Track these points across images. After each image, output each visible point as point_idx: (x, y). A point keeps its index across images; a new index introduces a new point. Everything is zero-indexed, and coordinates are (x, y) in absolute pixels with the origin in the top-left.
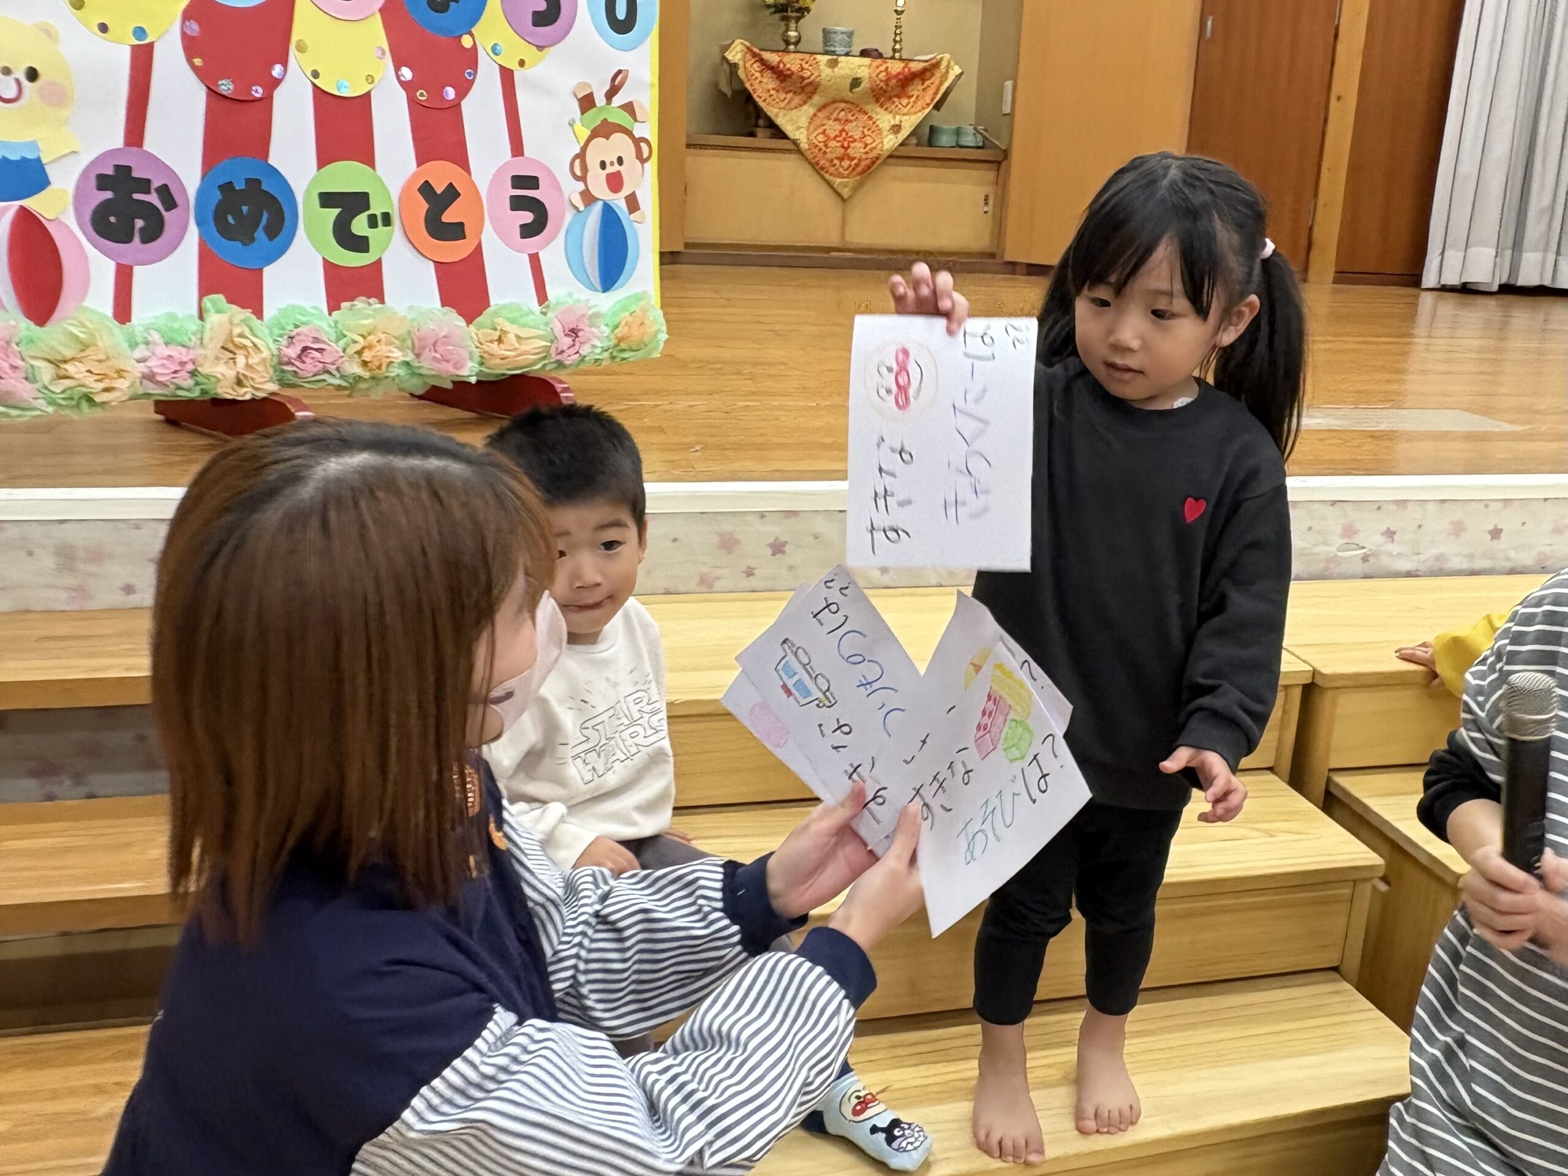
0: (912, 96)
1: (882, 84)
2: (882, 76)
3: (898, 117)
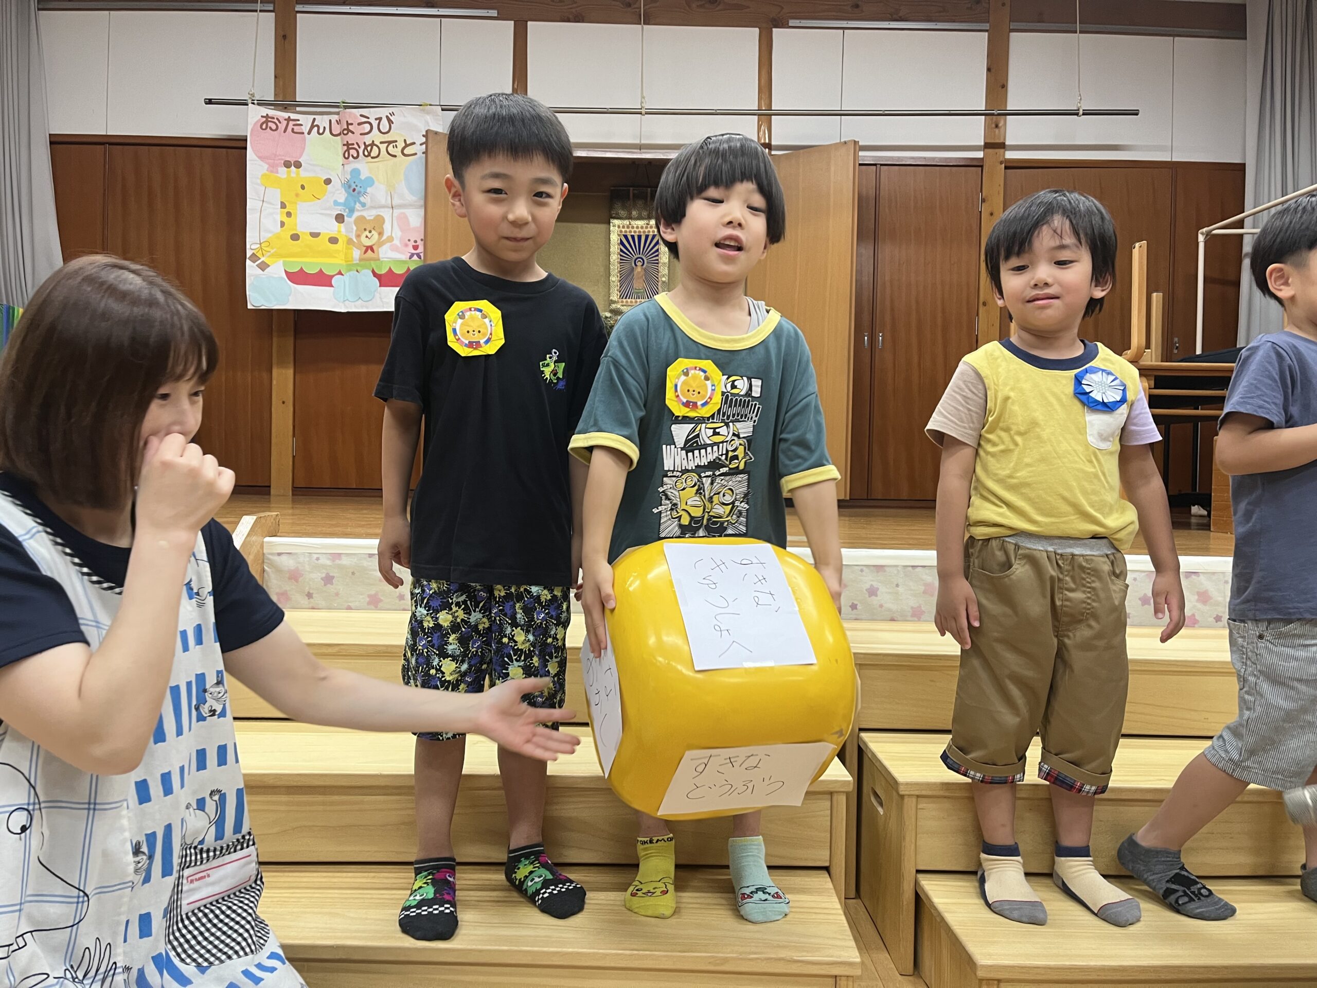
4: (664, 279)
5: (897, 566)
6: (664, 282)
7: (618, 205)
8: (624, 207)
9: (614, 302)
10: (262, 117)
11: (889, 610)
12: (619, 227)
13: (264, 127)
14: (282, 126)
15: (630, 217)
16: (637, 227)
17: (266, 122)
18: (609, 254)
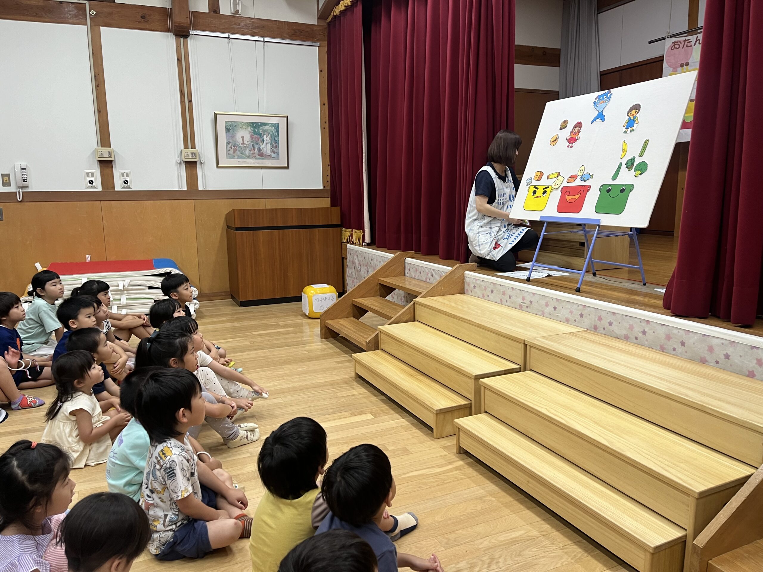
5: (620, 314)
10: (673, 43)
11: (616, 333)
13: (673, 48)
14: (681, 46)
17: (674, 46)
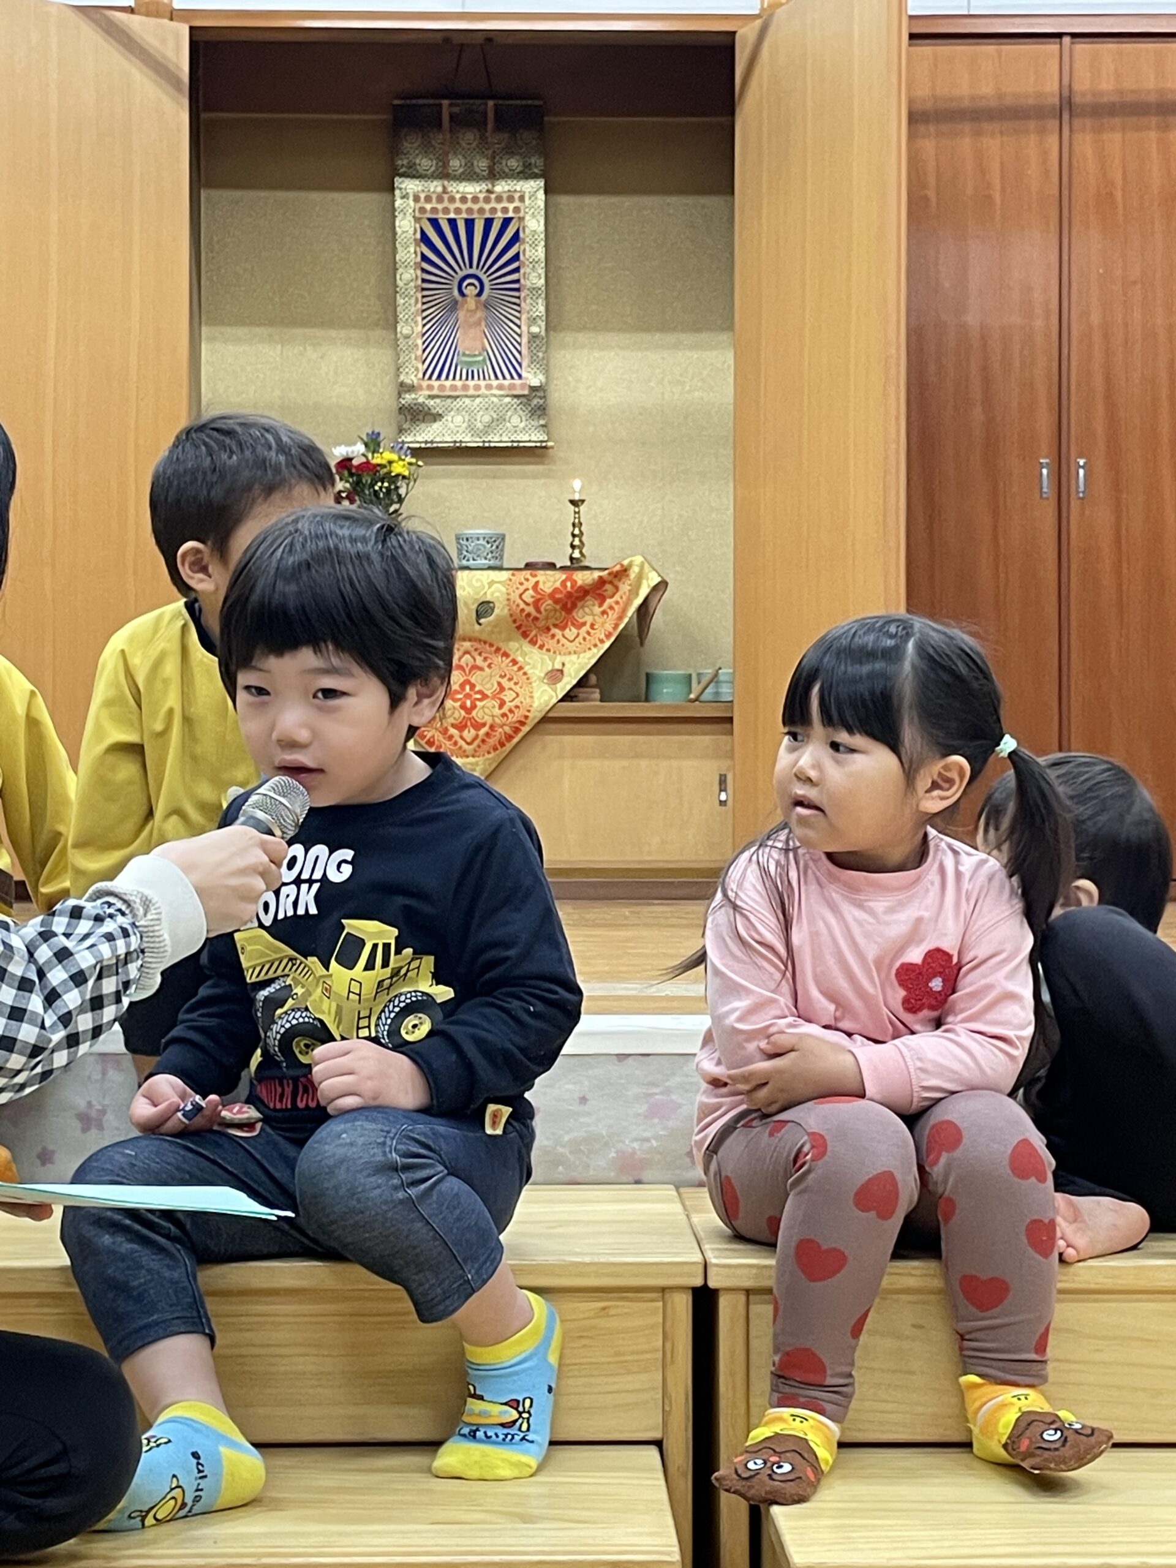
0: (584, 624)
1: (530, 609)
2: (528, 596)
3: (559, 659)
4: (535, 329)
6: (534, 337)
7: (411, 144)
8: (427, 148)
9: (411, 388)
12: (417, 199)
15: (444, 174)
16: (464, 199)
18: (393, 268)
